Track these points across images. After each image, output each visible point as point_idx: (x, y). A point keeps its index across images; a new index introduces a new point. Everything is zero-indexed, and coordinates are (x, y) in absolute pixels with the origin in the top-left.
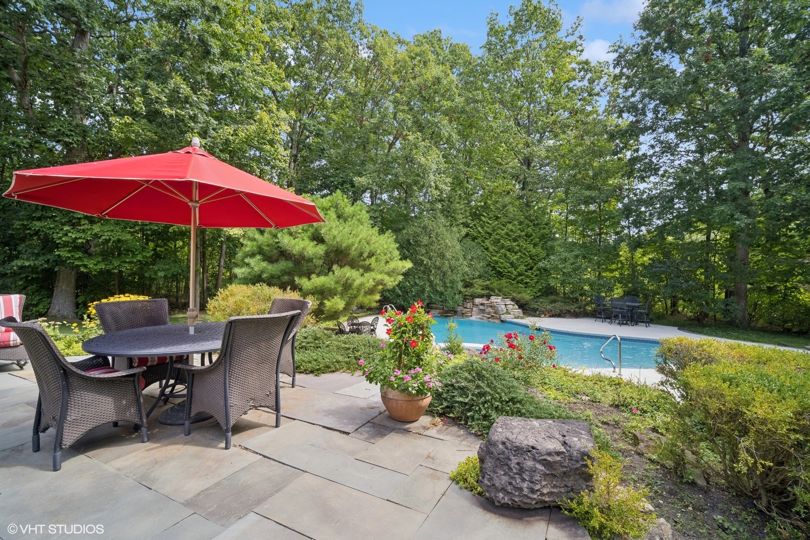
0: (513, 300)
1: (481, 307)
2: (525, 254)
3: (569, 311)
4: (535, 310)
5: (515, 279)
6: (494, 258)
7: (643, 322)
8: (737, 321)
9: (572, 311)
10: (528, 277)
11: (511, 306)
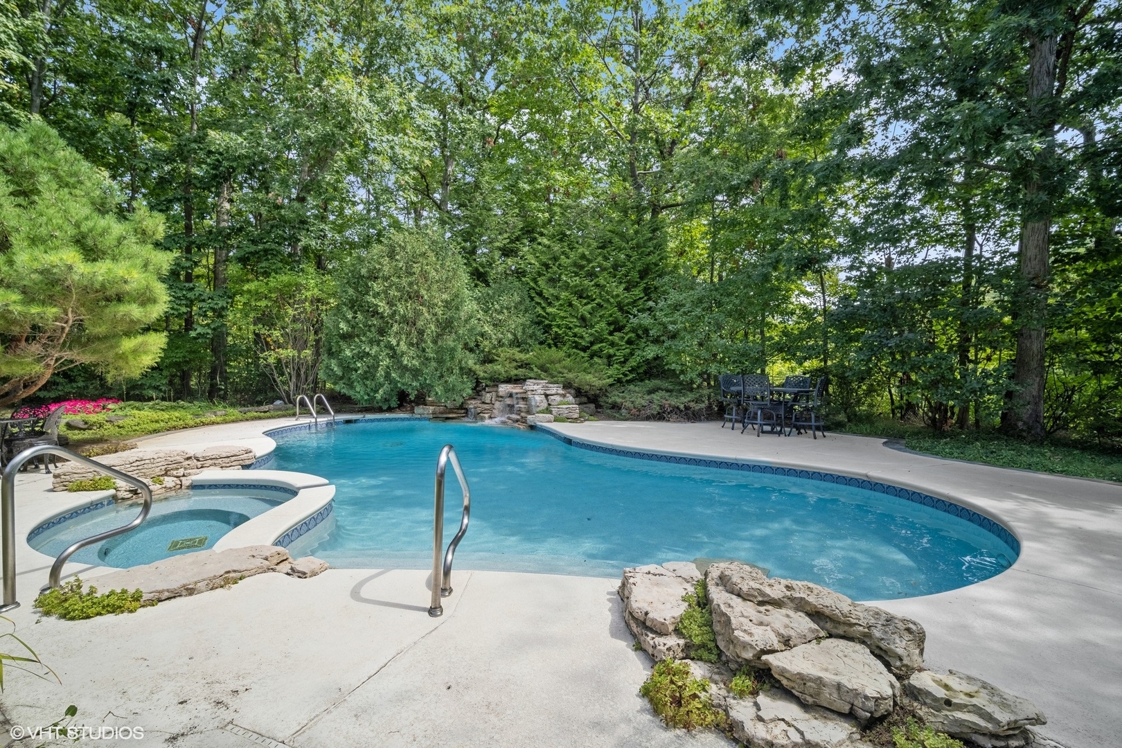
0: (567, 386)
1: (508, 401)
2: (608, 301)
3: (676, 410)
4: (615, 407)
5: (588, 348)
6: (550, 310)
7: (810, 428)
8: (1020, 424)
9: (682, 407)
10: (613, 344)
11: (558, 398)
